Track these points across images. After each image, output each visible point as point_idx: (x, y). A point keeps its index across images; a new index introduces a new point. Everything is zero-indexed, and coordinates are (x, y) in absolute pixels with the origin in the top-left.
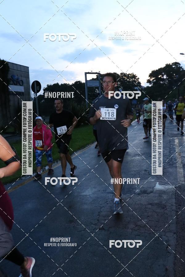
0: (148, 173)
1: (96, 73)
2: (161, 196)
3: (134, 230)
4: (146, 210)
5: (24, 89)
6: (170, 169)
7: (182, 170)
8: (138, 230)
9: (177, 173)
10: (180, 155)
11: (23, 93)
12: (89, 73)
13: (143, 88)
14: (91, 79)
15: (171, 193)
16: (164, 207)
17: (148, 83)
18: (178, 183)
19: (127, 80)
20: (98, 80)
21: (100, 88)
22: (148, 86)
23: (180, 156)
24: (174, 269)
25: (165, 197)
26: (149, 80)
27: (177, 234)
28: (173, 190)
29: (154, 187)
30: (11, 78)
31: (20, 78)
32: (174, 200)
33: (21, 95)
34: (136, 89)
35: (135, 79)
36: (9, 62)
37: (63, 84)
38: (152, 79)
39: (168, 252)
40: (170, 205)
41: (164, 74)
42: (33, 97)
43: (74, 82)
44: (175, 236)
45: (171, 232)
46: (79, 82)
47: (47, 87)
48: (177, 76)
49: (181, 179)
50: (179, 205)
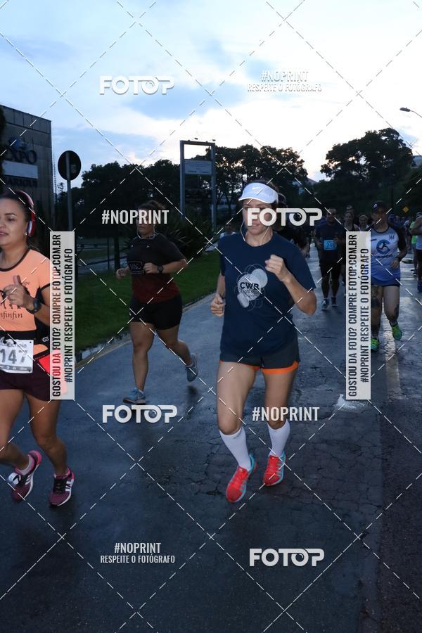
0: (321, 372)
1: (206, 144)
2: (350, 426)
3: (289, 497)
5: (38, 173)
7: (397, 370)
8: (297, 499)
11: (35, 181)
12: (189, 143)
13: (312, 184)
14: (194, 156)
15: (371, 420)
16: (355, 449)
17: (324, 174)
18: (388, 397)
19: (276, 163)
20: (210, 160)
21: (212, 178)
22: (323, 180)
24: (377, 583)
25: (358, 427)
26: (325, 165)
27: (384, 510)
29: (334, 404)
31: (30, 147)
32: (378, 436)
33: (31, 186)
34: (296, 185)
35: (294, 161)
36: (4, 107)
37: (128, 164)
38: (333, 165)
39: (365, 547)
40: (369, 445)
41: (362, 154)
42: (58, 193)
43: (153, 162)
45: (371, 504)
46: (166, 161)
47: (91, 170)
48: (391, 160)
49: (394, 389)
50: (389, 446)
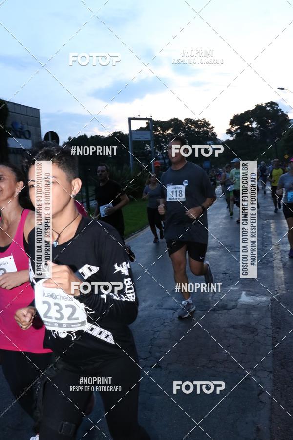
0: (229, 276)
1: (146, 119)
2: (250, 314)
3: (207, 367)
4: (227, 335)
6: (263, 271)
7: (282, 272)
8: (213, 368)
9: (274, 278)
10: (278, 249)
12: (134, 119)
14: (138, 128)
15: (264, 309)
16: (253, 330)
17: (229, 135)
18: (276, 293)
19: (195, 129)
20: (150, 130)
21: (152, 142)
22: (228, 140)
23: (279, 251)
25: (255, 315)
26: (229, 129)
27: (274, 374)
28: (267, 303)
29: (238, 299)
30: (11, 126)
31: (26, 128)
32: (269, 320)
35: (207, 127)
37: (93, 135)
38: (234, 129)
39: (261, 402)
40: (263, 327)
41: (254, 120)
43: (110, 134)
44: (271, 376)
45: (265, 370)
46: (119, 132)
47: (68, 141)
48: (274, 123)
49: (280, 287)
50: (277, 328)
